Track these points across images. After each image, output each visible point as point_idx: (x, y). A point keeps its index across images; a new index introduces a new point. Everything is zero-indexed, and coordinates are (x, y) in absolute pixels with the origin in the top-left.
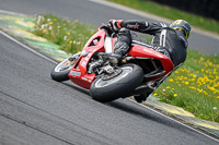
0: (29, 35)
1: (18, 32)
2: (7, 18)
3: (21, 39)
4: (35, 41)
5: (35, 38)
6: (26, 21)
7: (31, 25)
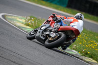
0: (23, 25)
1: (18, 24)
2: (13, 17)
3: (19, 27)
4: (26, 28)
5: (26, 27)
6: (21, 19)
7: (24, 21)
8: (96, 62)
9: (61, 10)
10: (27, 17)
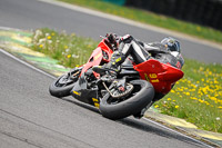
0: (26, 51)
1: (15, 48)
5: (32, 53)
6: (22, 36)
7: (28, 40)
8: (195, 127)
9: (111, 13)
10: (34, 31)
